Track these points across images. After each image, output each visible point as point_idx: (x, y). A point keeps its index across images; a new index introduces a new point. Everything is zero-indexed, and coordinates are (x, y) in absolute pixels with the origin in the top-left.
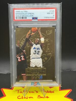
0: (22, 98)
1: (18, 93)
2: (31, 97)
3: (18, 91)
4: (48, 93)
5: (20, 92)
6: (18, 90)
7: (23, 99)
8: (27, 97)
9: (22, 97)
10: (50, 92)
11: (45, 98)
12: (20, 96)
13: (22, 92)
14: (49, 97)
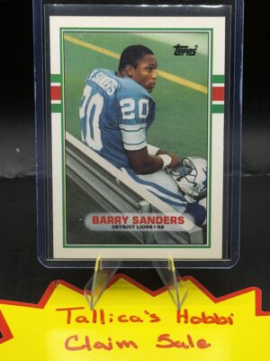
0: (87, 346)
1: (69, 323)
2: (128, 341)
3: (66, 312)
4: (205, 322)
5: (77, 320)
6: (69, 310)
7: (90, 349)
8: (110, 344)
9: (84, 343)
10: (216, 320)
11: (193, 346)
12: (76, 338)
13: (85, 320)
14: (207, 342)
